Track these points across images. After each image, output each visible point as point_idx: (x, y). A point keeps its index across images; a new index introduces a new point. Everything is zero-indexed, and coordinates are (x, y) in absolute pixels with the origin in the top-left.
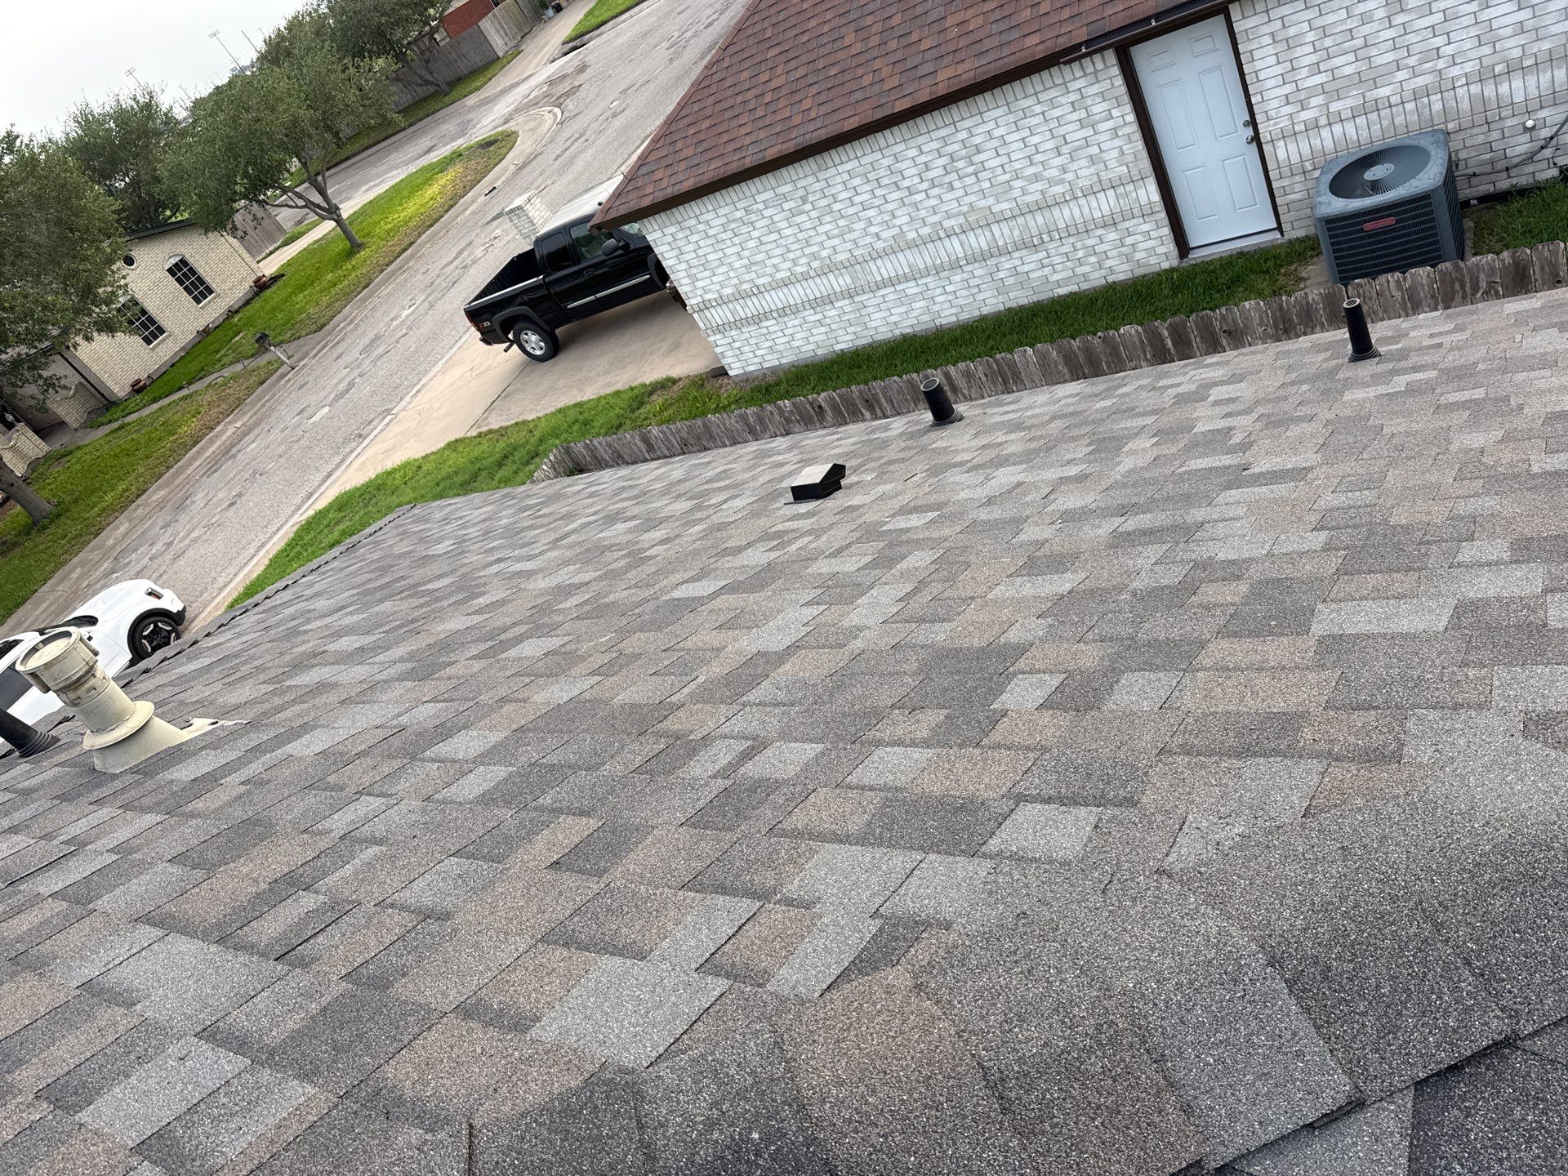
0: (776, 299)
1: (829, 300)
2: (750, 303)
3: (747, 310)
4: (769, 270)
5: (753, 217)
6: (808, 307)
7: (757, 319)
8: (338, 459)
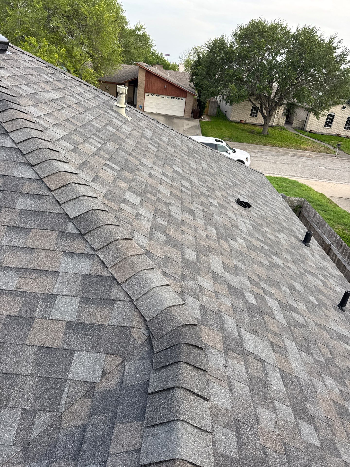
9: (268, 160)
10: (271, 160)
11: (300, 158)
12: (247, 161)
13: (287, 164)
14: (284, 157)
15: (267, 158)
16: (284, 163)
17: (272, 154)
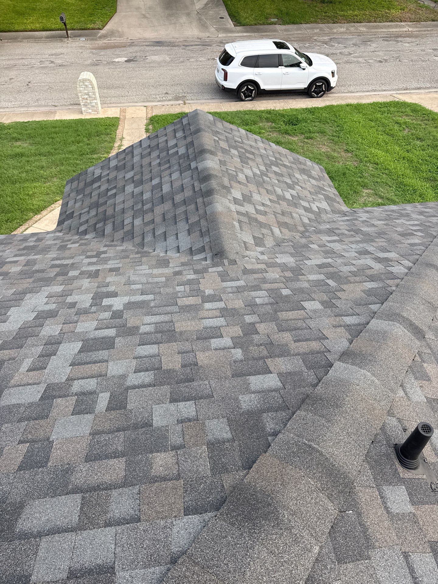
9: (355, 60)
10: (358, 57)
11: (398, 42)
12: (333, 76)
13: (386, 61)
14: (374, 45)
15: (350, 54)
16: (380, 62)
17: (354, 41)
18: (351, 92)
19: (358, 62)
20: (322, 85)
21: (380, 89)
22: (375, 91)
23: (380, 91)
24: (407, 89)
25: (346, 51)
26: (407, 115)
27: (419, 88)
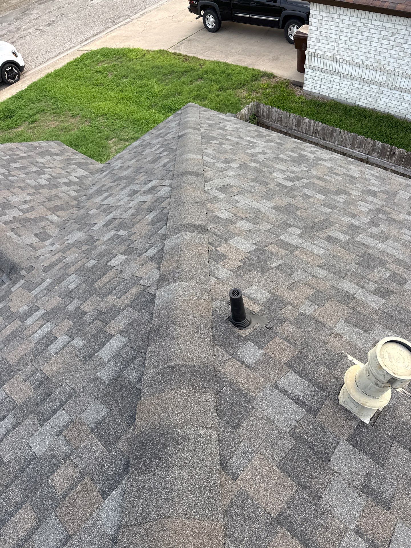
0: (347, 69)
1: (369, 82)
2: (335, 65)
3: (331, 67)
4: (354, 55)
5: (365, 29)
6: (359, 80)
7: (332, 73)
8: (102, 28)
9: (27, 32)
10: (28, 29)
12: (16, 56)
13: (54, 22)
14: (34, 12)
15: (19, 29)
16: (50, 25)
17: (14, 15)
18: (43, 63)
19: (31, 34)
20: (12, 68)
21: (65, 49)
22: (62, 53)
23: (66, 51)
24: (87, 39)
25: (12, 27)
26: (102, 62)
27: (97, 34)
